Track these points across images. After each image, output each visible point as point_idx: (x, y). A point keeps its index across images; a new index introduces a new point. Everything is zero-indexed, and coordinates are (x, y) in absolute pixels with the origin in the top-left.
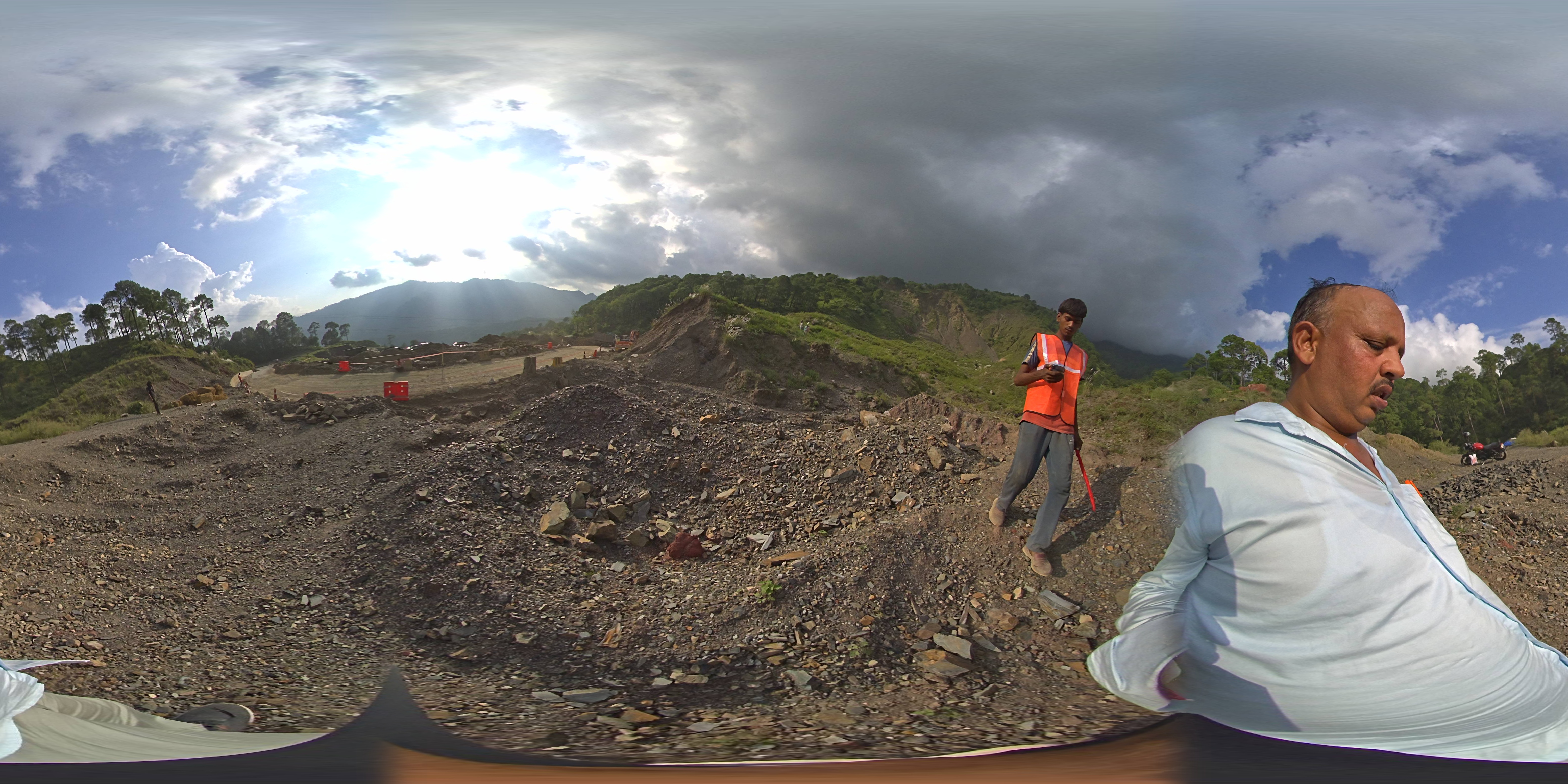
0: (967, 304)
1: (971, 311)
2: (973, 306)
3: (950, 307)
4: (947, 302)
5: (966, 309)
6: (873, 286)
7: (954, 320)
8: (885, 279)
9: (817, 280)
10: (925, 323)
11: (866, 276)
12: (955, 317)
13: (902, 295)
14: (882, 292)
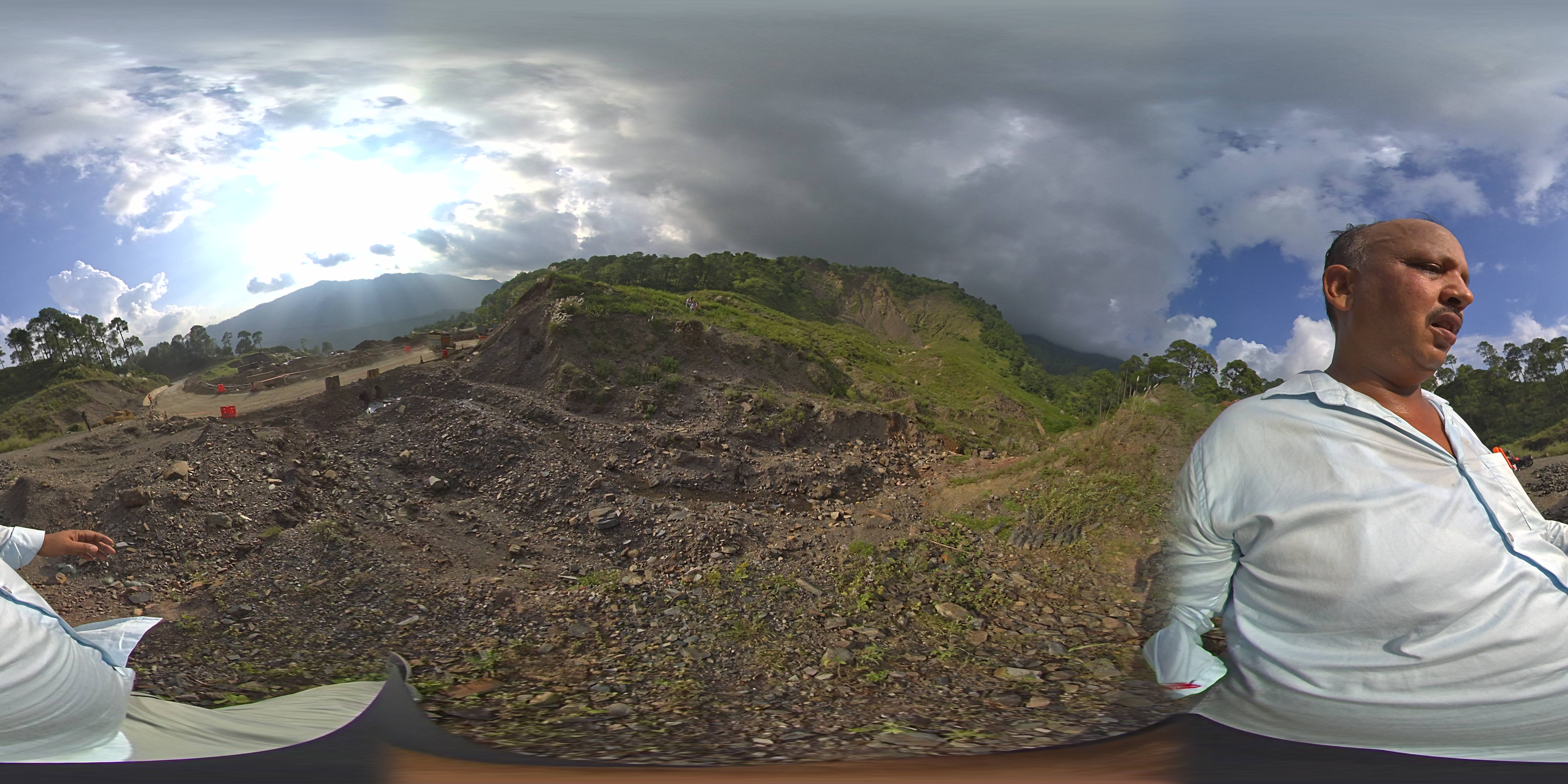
0: (894, 289)
1: (897, 296)
2: (899, 290)
3: (875, 291)
4: (872, 285)
5: (891, 293)
6: (794, 266)
7: (879, 304)
8: (809, 260)
9: (734, 259)
10: (848, 306)
11: (788, 256)
12: (880, 301)
13: (825, 277)
14: (803, 272)
